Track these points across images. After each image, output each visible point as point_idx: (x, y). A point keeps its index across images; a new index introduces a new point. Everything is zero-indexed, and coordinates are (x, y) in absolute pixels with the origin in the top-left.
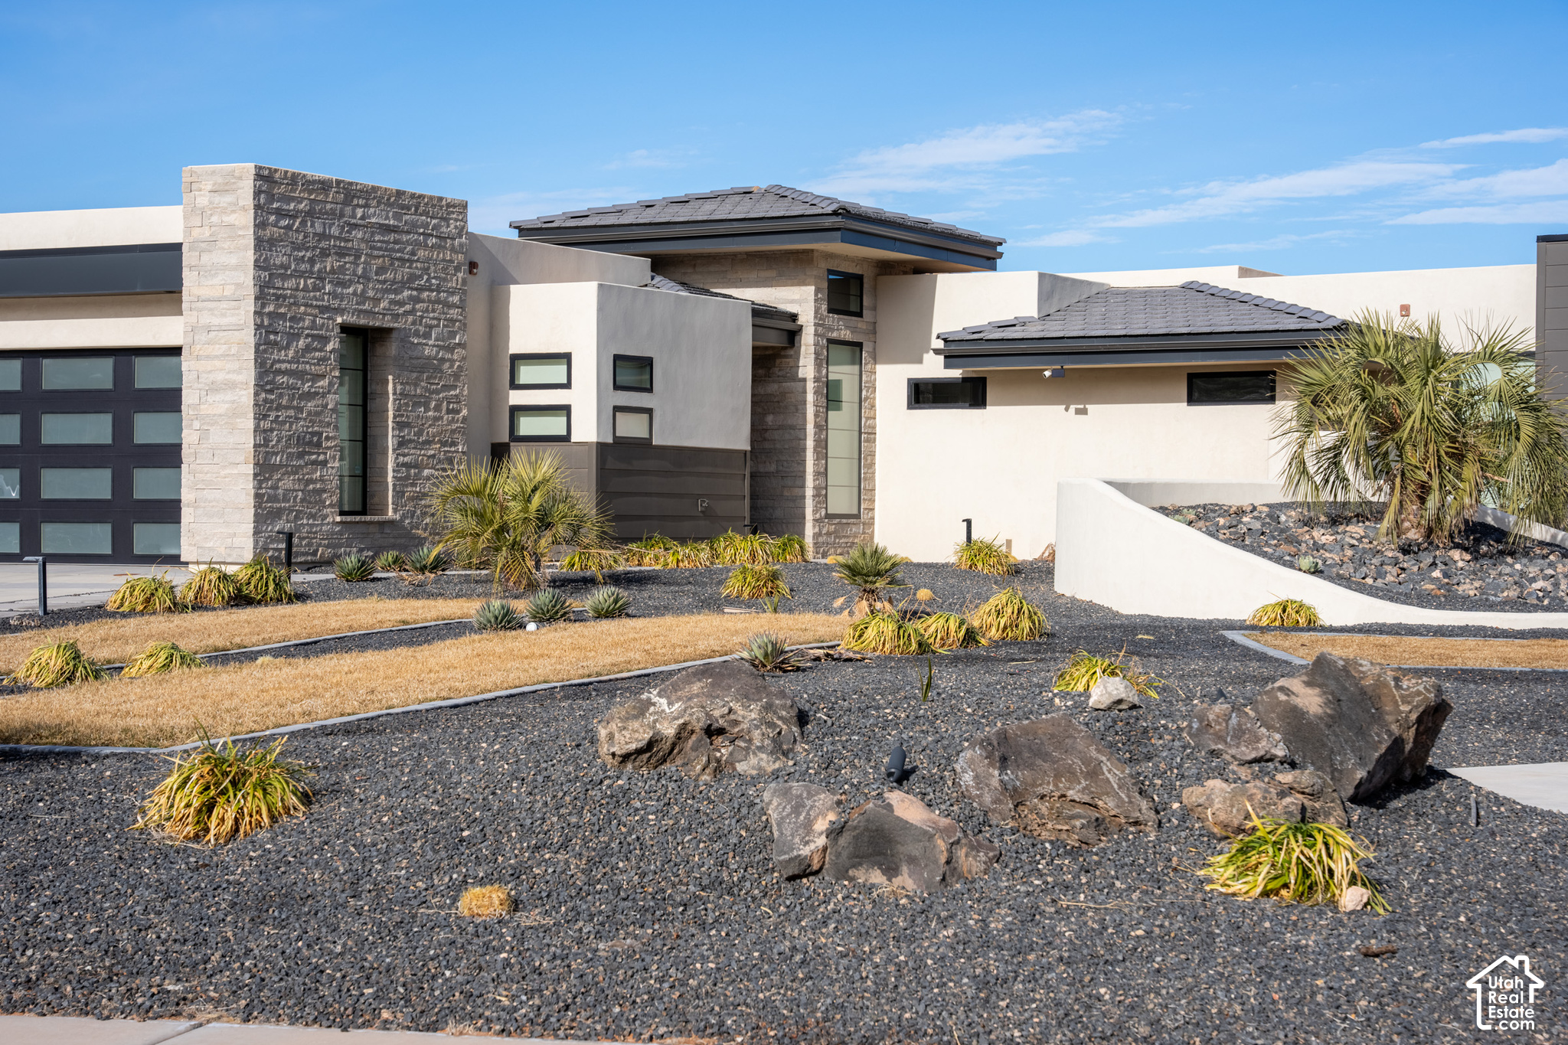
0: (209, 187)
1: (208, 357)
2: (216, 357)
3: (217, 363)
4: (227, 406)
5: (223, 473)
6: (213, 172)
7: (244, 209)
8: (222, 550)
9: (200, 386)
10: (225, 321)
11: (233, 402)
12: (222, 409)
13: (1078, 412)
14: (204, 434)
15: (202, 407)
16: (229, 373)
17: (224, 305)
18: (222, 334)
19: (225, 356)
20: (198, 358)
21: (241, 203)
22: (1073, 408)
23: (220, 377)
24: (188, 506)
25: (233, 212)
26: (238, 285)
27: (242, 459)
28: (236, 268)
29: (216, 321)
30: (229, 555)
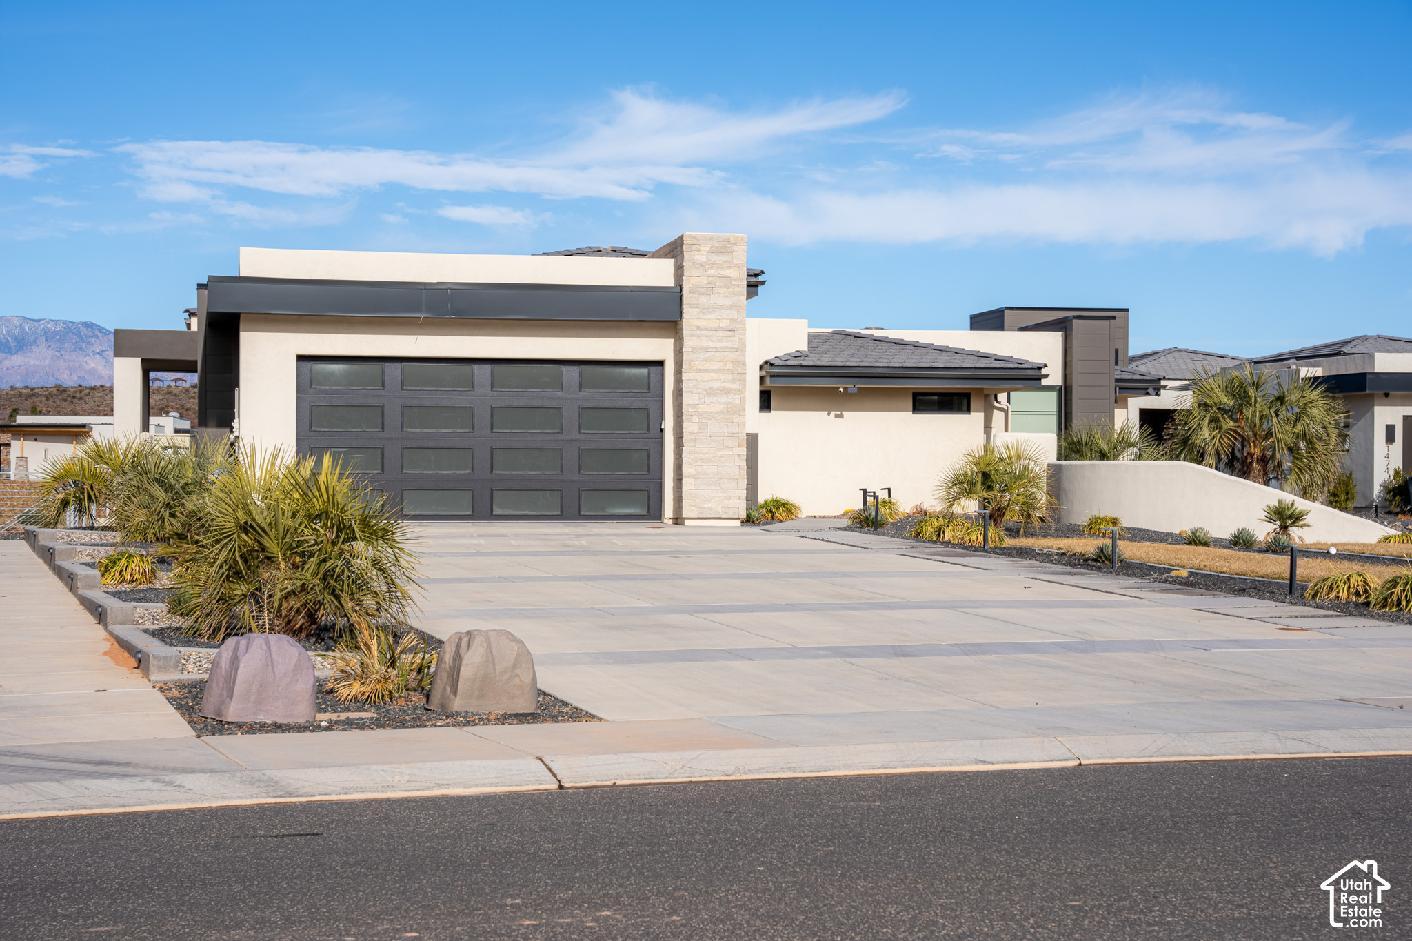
0: (708, 249)
1: (707, 370)
2: (714, 371)
3: (714, 375)
4: (723, 406)
5: (719, 454)
6: (711, 239)
7: (738, 266)
8: (720, 509)
9: (699, 391)
10: (719, 345)
11: (728, 403)
12: (720, 407)
13: (837, 416)
14: (702, 425)
15: (701, 406)
16: (724, 382)
17: (720, 333)
18: (717, 354)
19: (721, 370)
20: (700, 371)
21: (735, 262)
22: (833, 413)
23: (716, 385)
24: (689, 477)
25: (729, 267)
26: (733, 320)
27: (737, 444)
28: (730, 307)
29: (712, 345)
30: (725, 513)
